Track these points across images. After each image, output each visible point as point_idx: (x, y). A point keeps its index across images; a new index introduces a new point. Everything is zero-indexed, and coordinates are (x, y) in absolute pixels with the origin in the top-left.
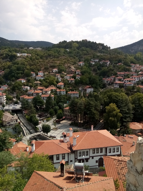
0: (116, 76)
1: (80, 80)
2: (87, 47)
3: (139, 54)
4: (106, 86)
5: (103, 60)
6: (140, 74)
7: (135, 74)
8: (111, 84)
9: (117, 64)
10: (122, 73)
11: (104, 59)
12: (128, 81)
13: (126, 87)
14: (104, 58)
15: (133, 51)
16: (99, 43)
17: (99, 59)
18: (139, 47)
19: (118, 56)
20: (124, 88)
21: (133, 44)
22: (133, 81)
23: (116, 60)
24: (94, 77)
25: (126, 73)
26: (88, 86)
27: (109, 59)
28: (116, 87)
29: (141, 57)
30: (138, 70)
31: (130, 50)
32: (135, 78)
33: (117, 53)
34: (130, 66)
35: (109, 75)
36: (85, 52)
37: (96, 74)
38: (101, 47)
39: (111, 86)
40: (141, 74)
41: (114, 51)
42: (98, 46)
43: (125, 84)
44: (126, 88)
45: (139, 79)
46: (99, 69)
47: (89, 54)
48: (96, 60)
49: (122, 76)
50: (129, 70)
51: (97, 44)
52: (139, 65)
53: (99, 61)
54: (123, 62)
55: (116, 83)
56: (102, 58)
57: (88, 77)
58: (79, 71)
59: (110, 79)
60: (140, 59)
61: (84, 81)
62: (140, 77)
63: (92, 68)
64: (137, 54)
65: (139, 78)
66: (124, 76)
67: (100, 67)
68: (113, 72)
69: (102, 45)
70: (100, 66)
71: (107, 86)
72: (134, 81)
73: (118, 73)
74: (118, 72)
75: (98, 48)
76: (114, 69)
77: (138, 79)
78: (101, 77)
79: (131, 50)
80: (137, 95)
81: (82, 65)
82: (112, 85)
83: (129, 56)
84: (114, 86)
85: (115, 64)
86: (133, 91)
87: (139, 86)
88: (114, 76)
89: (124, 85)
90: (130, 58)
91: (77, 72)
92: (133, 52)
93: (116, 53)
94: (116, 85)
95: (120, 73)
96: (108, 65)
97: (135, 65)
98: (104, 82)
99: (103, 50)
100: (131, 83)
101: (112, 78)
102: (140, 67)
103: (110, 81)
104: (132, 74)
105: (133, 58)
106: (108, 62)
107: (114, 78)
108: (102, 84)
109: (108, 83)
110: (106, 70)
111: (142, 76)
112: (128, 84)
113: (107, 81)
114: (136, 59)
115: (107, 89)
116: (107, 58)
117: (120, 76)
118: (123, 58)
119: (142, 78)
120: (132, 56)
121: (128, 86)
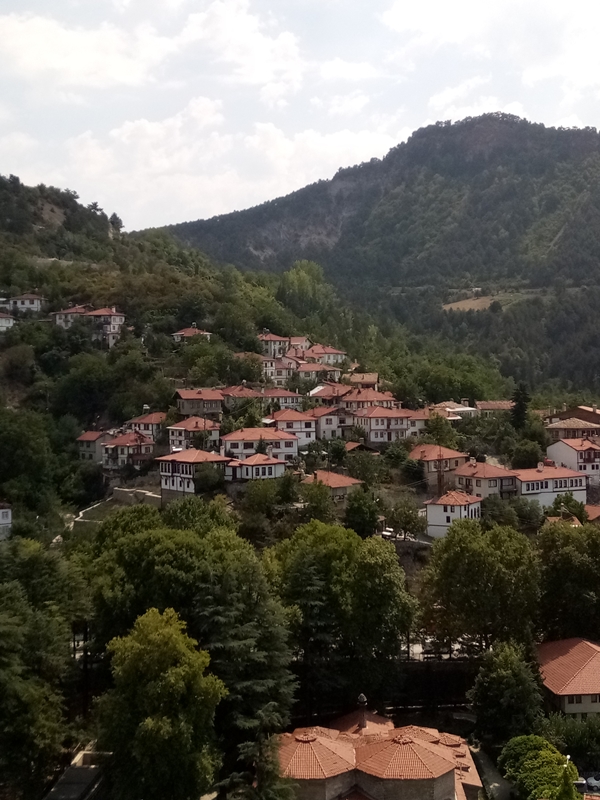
0: (168, 417)
3: (303, 273)
4: (107, 485)
5: (76, 302)
6: (316, 398)
7: (289, 400)
8: (144, 472)
9: (170, 330)
10: (210, 394)
11: (84, 298)
12: (248, 445)
13: (242, 488)
14: (81, 289)
15: (269, 252)
16: (41, 188)
17: (46, 296)
18: (302, 228)
19: (176, 281)
20: (225, 491)
22: (282, 444)
23: (165, 307)
24: (15, 426)
25: (237, 392)
27: (114, 294)
28: (176, 487)
29: (314, 289)
30: (307, 374)
31: (251, 249)
32: (289, 425)
33: (169, 262)
34: (253, 347)
35: (127, 410)
37: (33, 400)
38: (56, 217)
39: (141, 485)
40: (324, 401)
41: (147, 244)
42: (32, 209)
43: (234, 469)
44: (240, 495)
45: (317, 432)
46: (50, 367)
48: (27, 303)
49: (213, 416)
50: (250, 376)
51: (28, 190)
52: (308, 344)
53: (45, 313)
54: (208, 320)
55: (173, 461)
56: (66, 293)
59: (133, 437)
60: (314, 306)
62: (323, 421)
64: (292, 275)
65: (313, 425)
66: (226, 412)
67: (53, 352)
68: (148, 388)
69: (64, 201)
70: (59, 344)
71: (111, 484)
72: (289, 444)
73: (186, 394)
74: (186, 385)
75: (37, 218)
76: (155, 369)
77: (308, 435)
78: (70, 420)
79: (256, 249)
80: (311, 538)
82: (144, 479)
83: (248, 280)
84: (164, 486)
85: (156, 329)
87: (319, 478)
88: (157, 417)
89: (229, 471)
90: (252, 294)
92: (265, 260)
93: (160, 257)
94: (173, 476)
95: (199, 393)
96: (111, 337)
97: (287, 339)
98: (87, 455)
99: (69, 236)
100: (268, 459)
101: (146, 427)
102: (316, 357)
103: (131, 451)
104: (270, 400)
105: (268, 296)
106: (111, 316)
107: (158, 425)
108: (78, 472)
109: (116, 467)
110: (101, 372)
111: (330, 414)
112: (253, 466)
113: (115, 450)
114: (285, 305)
115: (112, 506)
116: (102, 292)
117: (195, 415)
118: (212, 297)
119: (330, 426)
120: (261, 283)
121: (250, 477)
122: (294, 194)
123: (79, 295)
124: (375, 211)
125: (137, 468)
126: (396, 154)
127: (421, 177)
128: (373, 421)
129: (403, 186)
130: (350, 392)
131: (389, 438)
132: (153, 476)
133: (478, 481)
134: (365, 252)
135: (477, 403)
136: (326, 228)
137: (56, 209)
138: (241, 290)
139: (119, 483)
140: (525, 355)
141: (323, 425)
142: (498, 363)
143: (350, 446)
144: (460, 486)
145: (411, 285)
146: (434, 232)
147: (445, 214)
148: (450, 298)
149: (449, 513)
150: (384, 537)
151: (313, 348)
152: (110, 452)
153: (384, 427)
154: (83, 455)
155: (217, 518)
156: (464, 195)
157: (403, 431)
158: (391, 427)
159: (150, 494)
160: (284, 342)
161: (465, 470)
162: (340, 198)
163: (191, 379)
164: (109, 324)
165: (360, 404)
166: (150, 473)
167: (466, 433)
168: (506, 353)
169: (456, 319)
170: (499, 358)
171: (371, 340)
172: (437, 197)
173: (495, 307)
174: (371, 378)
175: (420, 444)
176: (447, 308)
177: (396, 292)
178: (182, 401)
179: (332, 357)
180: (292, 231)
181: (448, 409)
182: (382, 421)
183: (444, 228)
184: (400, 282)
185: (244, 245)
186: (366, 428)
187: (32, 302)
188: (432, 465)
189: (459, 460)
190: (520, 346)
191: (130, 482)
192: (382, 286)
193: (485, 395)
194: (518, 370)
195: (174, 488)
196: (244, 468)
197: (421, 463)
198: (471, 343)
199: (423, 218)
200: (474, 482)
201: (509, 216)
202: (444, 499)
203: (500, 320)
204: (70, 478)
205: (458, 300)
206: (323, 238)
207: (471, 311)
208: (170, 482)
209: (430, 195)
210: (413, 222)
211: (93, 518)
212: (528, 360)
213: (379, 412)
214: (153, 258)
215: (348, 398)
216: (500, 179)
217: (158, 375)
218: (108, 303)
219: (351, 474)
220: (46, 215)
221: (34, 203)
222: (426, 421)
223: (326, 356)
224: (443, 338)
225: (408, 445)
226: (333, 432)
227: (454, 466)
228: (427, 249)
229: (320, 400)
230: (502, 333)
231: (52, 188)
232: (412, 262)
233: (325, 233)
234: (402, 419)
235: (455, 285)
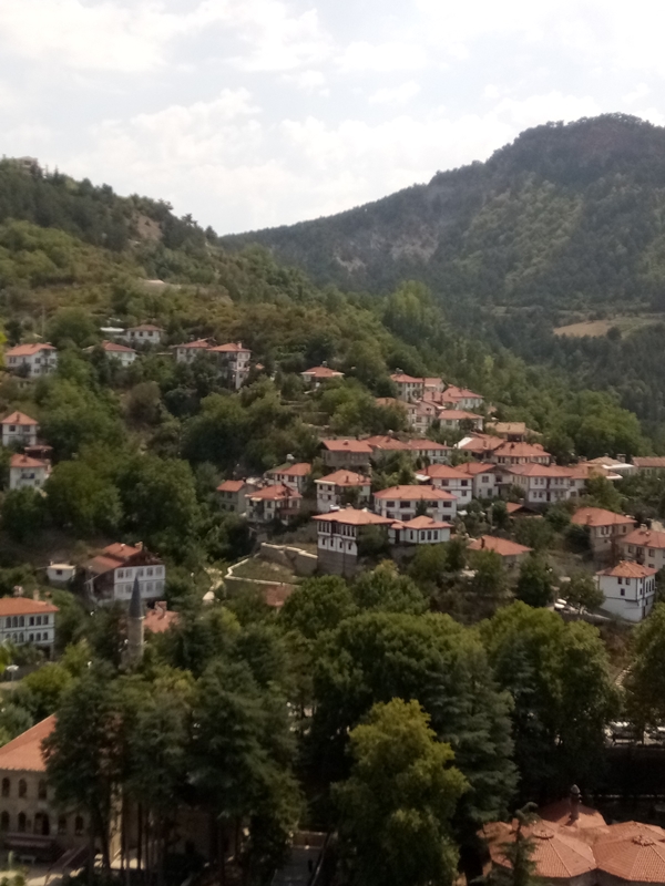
0: (315, 470)
1: (44, 495)
2: (44, 221)
3: (412, 297)
4: (254, 540)
5: (198, 335)
6: (465, 452)
7: (438, 453)
8: (293, 527)
9: (299, 369)
10: (358, 445)
11: (205, 331)
12: (405, 504)
13: (408, 552)
14: (201, 321)
15: (358, 263)
16: (135, 198)
17: (165, 327)
18: (395, 237)
20: (389, 556)
21: (349, 212)
22: (441, 505)
25: (382, 443)
26: (123, 549)
27: (237, 328)
28: (336, 548)
30: (449, 422)
31: (338, 259)
32: (445, 483)
33: (270, 282)
34: (385, 390)
35: (266, 459)
36: (39, 259)
37: (160, 443)
38: (151, 231)
39: (290, 542)
40: (474, 454)
41: (245, 260)
42: (127, 222)
43: (397, 531)
44: (406, 560)
45: (473, 490)
46: (176, 407)
47: (70, 280)
48: (146, 335)
49: (360, 469)
50: (390, 424)
51: (122, 201)
52: (442, 386)
53: (165, 345)
54: (337, 360)
55: (334, 522)
56: (186, 324)
57: (113, 476)
58: (25, 420)
59: (280, 489)
61: (87, 509)
62: (480, 478)
63: (124, 400)
64: (400, 298)
65: (470, 483)
66: (374, 465)
67: (179, 390)
68: (287, 435)
69: (159, 212)
70: (183, 382)
71: (259, 539)
72: (447, 504)
73: (335, 445)
74: (329, 433)
75: (133, 232)
76: (293, 415)
77: (464, 494)
78: (209, 468)
79: (343, 259)
80: (516, 621)
81: (35, 366)
82: (294, 535)
83: (351, 302)
84: (320, 545)
85: (287, 369)
86: (457, 580)
87: (486, 544)
88: (302, 469)
89: (392, 534)
90: (357, 318)
91: (12, 428)
92: (354, 272)
93: (260, 276)
94: (332, 537)
95: (346, 444)
96: (238, 376)
97: (420, 380)
98: (228, 506)
99: (169, 254)
100: (433, 523)
101: (291, 479)
102: (454, 401)
103: (278, 505)
104: (418, 454)
105: (375, 320)
106: (237, 352)
107: (304, 477)
108: (223, 524)
109: (261, 521)
110: (236, 416)
111: (487, 472)
112: (418, 530)
113: (261, 504)
114: (393, 331)
115: (260, 563)
116: (225, 325)
117: (343, 468)
118: (340, 332)
119: (487, 485)
120: (366, 306)
121: (414, 541)
122: (386, 199)
123: (200, 328)
124: (475, 221)
125: (285, 523)
126: (502, 156)
127: (528, 183)
128: (532, 481)
129: (508, 194)
130: (502, 446)
131: (548, 499)
132: (303, 532)
133: (652, 551)
134: (465, 266)
135: (634, 459)
136: (420, 237)
137: (151, 222)
138: (345, 314)
139: (266, 539)
140: (648, 389)
141: (480, 484)
142: (617, 397)
143: (511, 507)
144: (630, 555)
145: (517, 305)
146: (542, 245)
147: (554, 226)
148: (562, 321)
149: (624, 586)
150: (557, 609)
151: (449, 390)
152: (255, 505)
153: (544, 487)
154: (224, 507)
155: (409, 593)
156: (577, 205)
157: (563, 491)
158: (551, 487)
159: (303, 553)
160: (419, 384)
161: (635, 538)
162: (437, 206)
163: (334, 428)
164: (235, 360)
165: (514, 460)
166: (299, 529)
167: (628, 493)
168: (625, 387)
169: (568, 345)
170: (618, 391)
171: (486, 372)
172: (546, 206)
173: (614, 334)
174: (518, 428)
175: (583, 506)
176: (558, 332)
177: (500, 311)
178: (327, 452)
179: (469, 401)
180: (383, 240)
181: (606, 467)
182: (542, 480)
183: (554, 241)
184: (504, 301)
185: (331, 255)
186: (524, 487)
187: (151, 334)
188: (599, 531)
189: (627, 526)
190: (642, 378)
191: (279, 538)
192: (483, 305)
193: (640, 450)
194: (640, 405)
195: (333, 549)
196: (408, 532)
197: (587, 529)
198: (586, 373)
199: (529, 230)
200: (646, 552)
201: (627, 230)
202: (618, 571)
203: (619, 348)
204: (214, 530)
205: (570, 323)
206: (417, 248)
207: (586, 338)
208: (328, 542)
209: (539, 205)
210: (519, 234)
211: (245, 576)
212: (651, 394)
213: (538, 471)
214: (253, 276)
215: (501, 453)
216: (618, 187)
217: (298, 421)
218: (232, 337)
219: (519, 540)
220: (143, 230)
221: (128, 216)
222: (586, 481)
223: (464, 401)
224: (554, 367)
225: (570, 507)
226: (490, 491)
227: (621, 533)
228: (535, 265)
229: (470, 454)
230: (621, 362)
231: (145, 199)
232: (518, 279)
233: (420, 243)
234: (562, 478)
235: (566, 306)
